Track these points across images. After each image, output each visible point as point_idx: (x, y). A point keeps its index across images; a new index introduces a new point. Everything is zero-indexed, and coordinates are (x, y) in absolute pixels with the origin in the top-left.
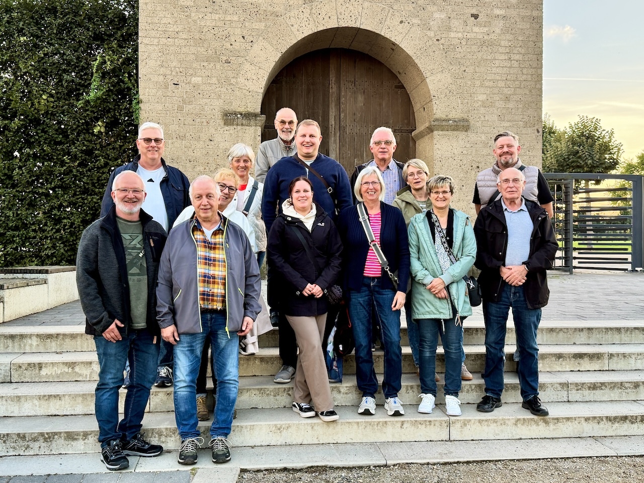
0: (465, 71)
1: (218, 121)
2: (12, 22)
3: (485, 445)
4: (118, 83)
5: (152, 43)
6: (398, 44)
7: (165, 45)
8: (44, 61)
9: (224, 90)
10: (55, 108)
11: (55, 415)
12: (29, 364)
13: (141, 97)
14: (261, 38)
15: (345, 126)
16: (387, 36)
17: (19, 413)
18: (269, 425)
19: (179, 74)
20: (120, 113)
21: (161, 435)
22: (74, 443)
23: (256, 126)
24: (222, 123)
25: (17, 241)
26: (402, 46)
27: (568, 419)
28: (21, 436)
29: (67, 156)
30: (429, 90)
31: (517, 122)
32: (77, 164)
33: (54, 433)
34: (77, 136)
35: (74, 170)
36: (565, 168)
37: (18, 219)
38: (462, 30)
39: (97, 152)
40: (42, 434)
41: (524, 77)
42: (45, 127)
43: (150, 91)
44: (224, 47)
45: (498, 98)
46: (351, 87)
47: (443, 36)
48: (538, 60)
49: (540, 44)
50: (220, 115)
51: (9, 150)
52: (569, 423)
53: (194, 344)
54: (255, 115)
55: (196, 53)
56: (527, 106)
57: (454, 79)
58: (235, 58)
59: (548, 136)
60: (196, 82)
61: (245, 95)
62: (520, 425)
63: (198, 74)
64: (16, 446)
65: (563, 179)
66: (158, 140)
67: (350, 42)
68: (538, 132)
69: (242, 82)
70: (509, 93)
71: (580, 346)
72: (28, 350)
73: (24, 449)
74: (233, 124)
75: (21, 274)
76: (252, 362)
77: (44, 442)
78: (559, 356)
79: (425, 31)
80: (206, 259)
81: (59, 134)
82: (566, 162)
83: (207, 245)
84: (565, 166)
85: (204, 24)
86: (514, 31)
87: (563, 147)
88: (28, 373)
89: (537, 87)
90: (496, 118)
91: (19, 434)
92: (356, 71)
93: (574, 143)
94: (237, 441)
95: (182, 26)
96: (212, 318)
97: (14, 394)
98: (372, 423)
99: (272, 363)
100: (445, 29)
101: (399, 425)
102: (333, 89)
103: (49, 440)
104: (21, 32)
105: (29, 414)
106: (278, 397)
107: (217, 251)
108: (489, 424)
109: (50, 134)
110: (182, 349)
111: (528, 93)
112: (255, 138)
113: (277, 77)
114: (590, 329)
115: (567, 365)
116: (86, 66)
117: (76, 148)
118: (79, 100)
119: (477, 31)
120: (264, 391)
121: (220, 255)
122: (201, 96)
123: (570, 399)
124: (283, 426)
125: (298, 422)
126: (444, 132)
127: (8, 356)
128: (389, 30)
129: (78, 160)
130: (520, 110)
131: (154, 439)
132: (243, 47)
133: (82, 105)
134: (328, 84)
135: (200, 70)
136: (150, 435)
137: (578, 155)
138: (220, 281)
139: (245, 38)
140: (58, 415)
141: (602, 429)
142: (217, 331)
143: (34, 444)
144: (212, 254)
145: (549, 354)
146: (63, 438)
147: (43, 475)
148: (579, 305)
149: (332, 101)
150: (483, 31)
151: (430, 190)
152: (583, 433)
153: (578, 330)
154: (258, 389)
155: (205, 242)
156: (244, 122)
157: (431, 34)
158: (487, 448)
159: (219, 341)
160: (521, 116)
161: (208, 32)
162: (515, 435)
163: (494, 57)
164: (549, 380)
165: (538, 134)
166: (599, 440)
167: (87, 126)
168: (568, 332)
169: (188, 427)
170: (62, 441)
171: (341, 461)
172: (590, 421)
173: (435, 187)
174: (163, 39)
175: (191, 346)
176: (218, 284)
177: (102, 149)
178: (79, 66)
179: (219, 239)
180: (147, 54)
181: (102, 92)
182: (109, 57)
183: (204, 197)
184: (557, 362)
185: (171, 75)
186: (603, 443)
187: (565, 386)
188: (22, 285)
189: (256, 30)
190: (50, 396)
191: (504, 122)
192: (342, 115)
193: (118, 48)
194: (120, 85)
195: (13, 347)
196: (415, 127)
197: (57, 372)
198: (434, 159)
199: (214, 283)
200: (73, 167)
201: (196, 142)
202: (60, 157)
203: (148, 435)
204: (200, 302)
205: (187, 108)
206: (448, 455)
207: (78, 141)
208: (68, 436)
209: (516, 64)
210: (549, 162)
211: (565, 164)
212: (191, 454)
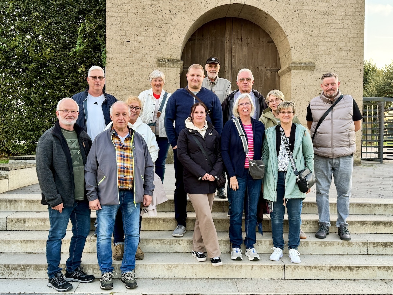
0: (313, 31)
1: (154, 64)
2: (30, 3)
3: (308, 284)
4: (93, 40)
5: (114, 16)
6: (269, 14)
7: (122, 16)
8: (49, 27)
9: (158, 44)
10: (55, 57)
11: (31, 253)
12: (18, 219)
13: (107, 50)
14: (181, 12)
15: (234, 67)
16: (262, 9)
17: (9, 251)
18: (164, 264)
19: (130, 35)
20: (94, 60)
21: (94, 269)
22: (39, 272)
23: (177, 67)
24: (156, 65)
25: (33, 138)
26: (272, 15)
27: (366, 267)
28: (7, 266)
29: (63, 86)
30: (289, 44)
31: (346, 64)
32: (69, 91)
33: (27, 265)
34: (69, 74)
35: (67, 95)
36: (382, 93)
37: (34, 125)
38: (311, 5)
39: (80, 84)
40: (19, 266)
41: (352, 35)
42: (49, 68)
43: (112, 46)
44: (158, 18)
45: (334, 49)
46: (239, 42)
47: (299, 8)
48: (361, 24)
49: (363, 14)
50: (155, 61)
51: (28, 82)
52: (367, 270)
53: (112, 212)
54: (177, 61)
55: (141, 21)
56: (353, 54)
57: (305, 37)
58: (165, 24)
59: (372, 73)
60: (141, 40)
61: (171, 48)
62: (333, 270)
63: (142, 34)
64: (3, 273)
65: (378, 101)
66: (101, 78)
67: (239, 13)
68: (361, 71)
69: (169, 39)
70: (342, 45)
71: (378, 216)
72: (19, 209)
73: (8, 275)
74: (163, 67)
75: (24, 160)
76: (158, 222)
77: (20, 271)
78: (364, 223)
79: (287, 6)
80: (121, 156)
81: (58, 73)
82: (383, 90)
83: (122, 147)
84: (382, 92)
85: (146, 3)
86: (345, 5)
87: (381, 80)
88: (17, 225)
89: (360, 42)
90: (333, 62)
91: (5, 265)
92: (242, 32)
93: (388, 78)
94: (143, 275)
95: (132, 5)
96: (124, 195)
97: (6, 238)
98: (232, 266)
99: (171, 223)
100: (300, 4)
101: (250, 267)
102: (228, 44)
103: (24, 270)
104: (35, 9)
105: (15, 252)
106: (172, 246)
107: (128, 151)
108: (312, 269)
109: (53, 73)
110: (104, 215)
111: (354, 46)
112: (177, 75)
113: (192, 36)
114: (386, 205)
115: (369, 229)
116: (74, 30)
117: (68, 81)
118: (71, 51)
119: (321, 5)
120: (163, 241)
121: (130, 154)
122: (144, 49)
123: (369, 253)
124: (173, 266)
125: (183, 263)
126: (298, 71)
127: (6, 213)
128: (264, 5)
129: (70, 88)
130: (349, 56)
131: (90, 271)
132: (170, 18)
133: (72, 54)
134: (224, 41)
135: (143, 32)
136: (88, 268)
137: (391, 85)
138: (130, 171)
139: (172, 12)
140: (32, 253)
141: (390, 275)
142: (127, 203)
143: (15, 272)
144: (125, 153)
145: (357, 222)
146: (32, 268)
147: (16, 293)
148: (381, 187)
149: (227, 51)
150: (325, 5)
151: (279, 111)
152: (376, 277)
153: (377, 205)
154: (159, 240)
155: (120, 145)
156: (170, 65)
157: (291, 7)
158: (309, 286)
159: (128, 209)
160: (350, 61)
161: (149, 8)
162: (329, 277)
163: (332, 22)
164: (355, 240)
165: (360, 72)
166: (387, 282)
167: (75, 68)
168: (371, 206)
169: (107, 265)
170: (32, 271)
171: (209, 291)
172: (382, 269)
173: (282, 109)
174: (121, 13)
175: (110, 213)
176: (130, 173)
177: (84, 82)
178: (70, 30)
179: (129, 143)
180: (110, 22)
181: (84, 47)
182: (88, 25)
183: (121, 115)
184: (362, 227)
185: (125, 35)
186: (390, 285)
187: (366, 244)
188: (21, 168)
189: (178, 6)
190: (28, 241)
191: (338, 64)
192: (233, 60)
193: (94, 19)
194: (95, 42)
195: (10, 207)
196: (280, 68)
197: (35, 225)
198: (291, 88)
199: (127, 172)
200: (67, 93)
201: (140, 78)
202: (59, 86)
203: (86, 269)
204: (118, 184)
205: (135, 56)
206: (282, 290)
207: (69, 77)
208: (35, 267)
209: (347, 27)
210: (371, 90)
211: (382, 91)
212: (109, 283)
